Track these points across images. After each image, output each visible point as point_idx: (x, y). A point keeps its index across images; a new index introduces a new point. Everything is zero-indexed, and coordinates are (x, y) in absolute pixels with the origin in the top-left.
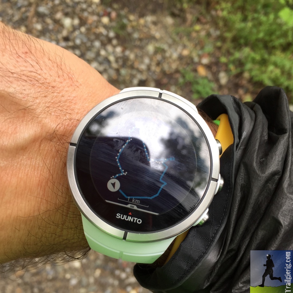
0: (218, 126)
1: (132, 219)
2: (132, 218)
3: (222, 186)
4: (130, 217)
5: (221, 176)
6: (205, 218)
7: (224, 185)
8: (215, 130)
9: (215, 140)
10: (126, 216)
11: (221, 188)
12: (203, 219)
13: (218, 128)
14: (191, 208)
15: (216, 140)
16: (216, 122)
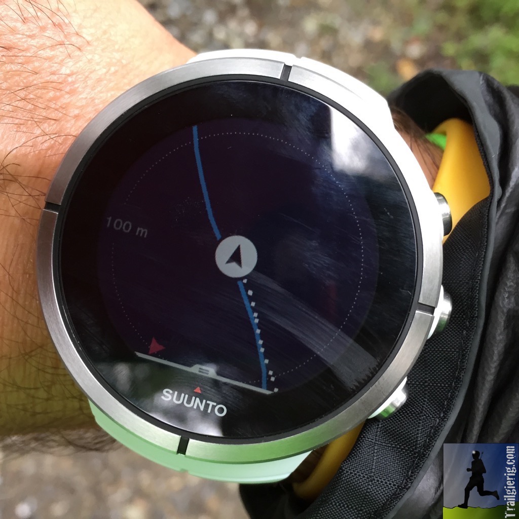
0: (440, 151)
1: (202, 404)
2: (202, 402)
3: (446, 317)
4: (198, 400)
5: (447, 291)
6: (398, 402)
7: (453, 314)
8: (434, 163)
9: (434, 195)
10: (187, 396)
11: (444, 323)
12: (392, 404)
13: (441, 157)
14: (359, 383)
15: (437, 194)
16: (436, 138)
